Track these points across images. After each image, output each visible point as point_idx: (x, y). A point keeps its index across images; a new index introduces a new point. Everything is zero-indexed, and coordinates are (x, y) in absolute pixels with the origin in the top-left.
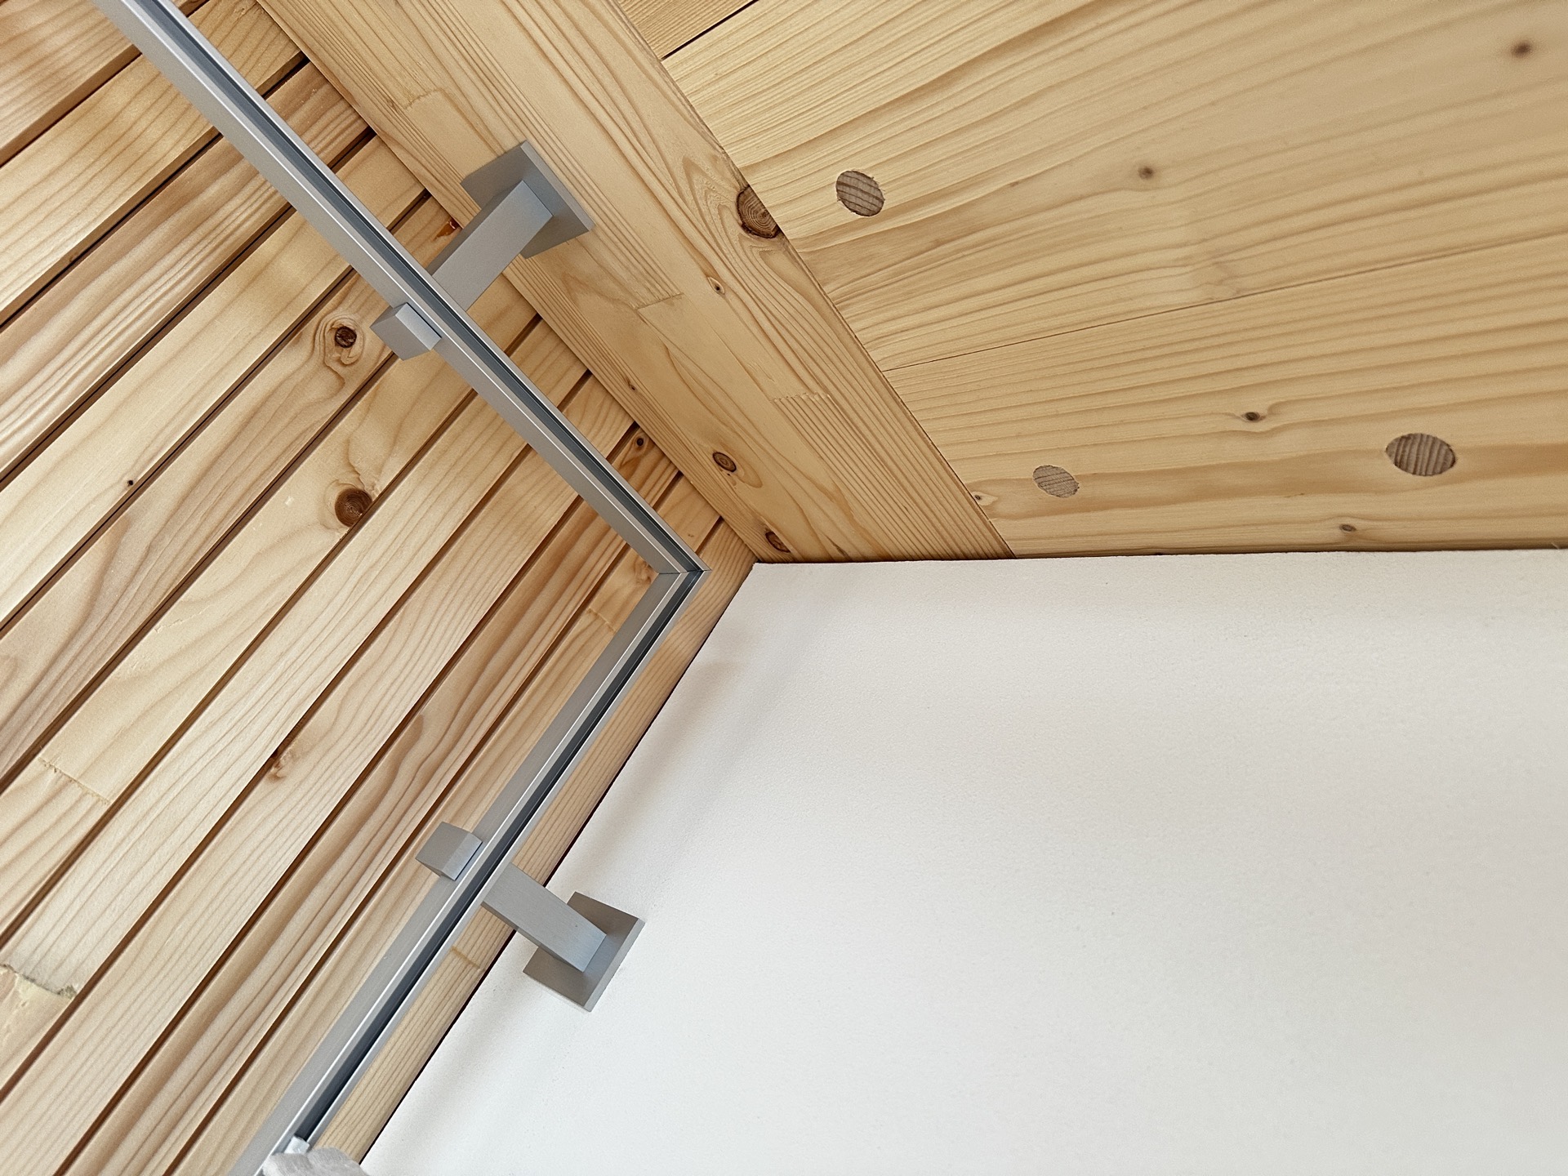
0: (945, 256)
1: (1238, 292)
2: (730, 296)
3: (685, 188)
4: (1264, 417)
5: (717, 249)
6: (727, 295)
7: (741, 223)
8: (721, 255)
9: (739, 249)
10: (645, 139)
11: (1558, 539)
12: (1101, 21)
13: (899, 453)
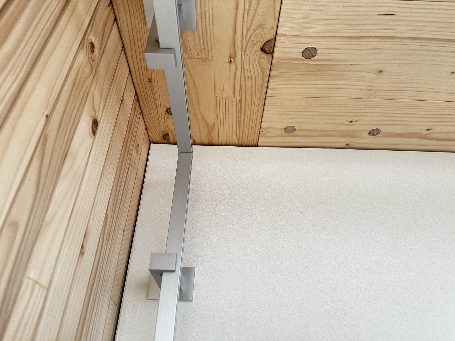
0: (317, 74)
1: (374, 98)
2: (233, 65)
3: (251, 31)
4: (353, 122)
5: (243, 51)
6: (232, 65)
7: (262, 47)
8: (243, 53)
9: (252, 54)
10: (251, 13)
11: (383, 148)
12: (403, 41)
13: (249, 117)
